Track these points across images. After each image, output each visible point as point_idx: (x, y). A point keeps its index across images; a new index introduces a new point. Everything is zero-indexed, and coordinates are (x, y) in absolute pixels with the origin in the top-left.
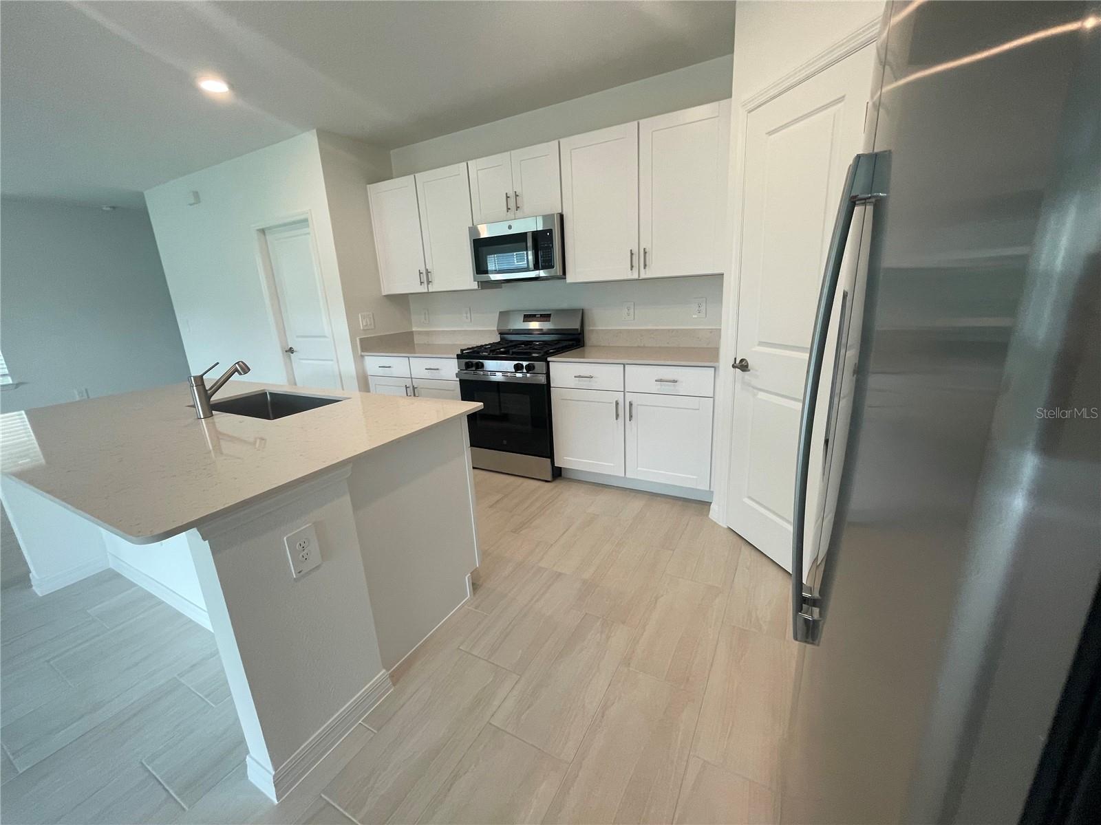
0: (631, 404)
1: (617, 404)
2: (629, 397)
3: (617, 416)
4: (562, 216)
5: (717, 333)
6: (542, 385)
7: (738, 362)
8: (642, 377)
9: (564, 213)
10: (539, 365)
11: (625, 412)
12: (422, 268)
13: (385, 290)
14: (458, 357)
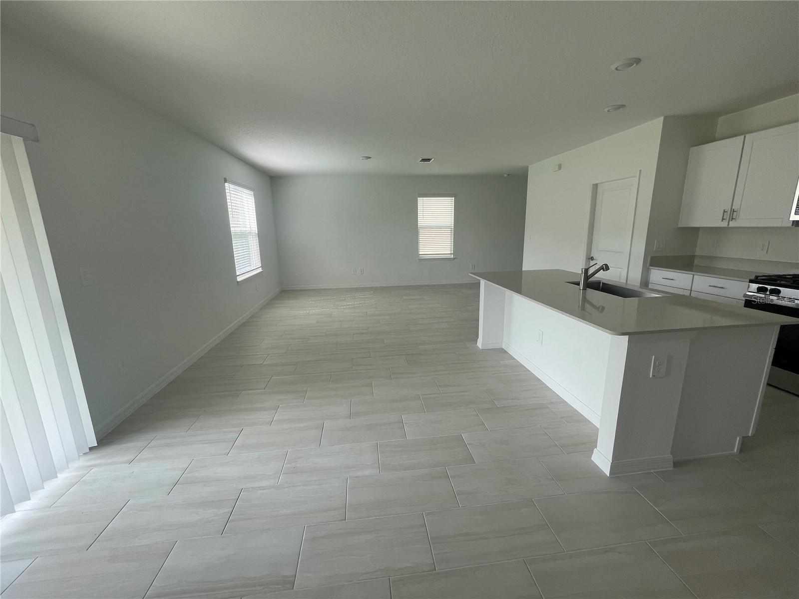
12: (728, 208)
13: (683, 224)
14: (751, 281)
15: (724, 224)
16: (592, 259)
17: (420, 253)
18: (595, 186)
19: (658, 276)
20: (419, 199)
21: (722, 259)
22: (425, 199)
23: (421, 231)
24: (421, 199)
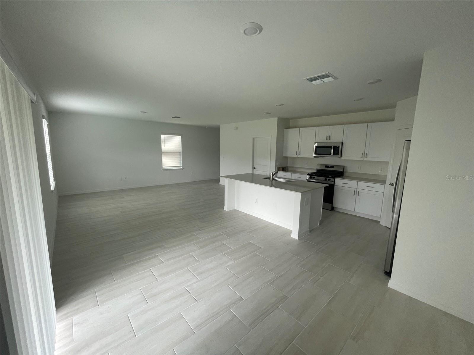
0: (359, 192)
1: (355, 191)
2: (358, 190)
3: (354, 195)
4: (342, 143)
5: (386, 176)
6: (332, 184)
7: (391, 184)
8: (363, 185)
9: (343, 142)
10: (332, 179)
11: (356, 193)
12: (297, 151)
13: (284, 155)
14: (308, 175)
15: (297, 156)
16: (254, 168)
17: (163, 166)
18: (254, 138)
19: (280, 174)
20: (162, 135)
21: (296, 167)
22: (165, 135)
23: (163, 154)
24: (164, 135)
